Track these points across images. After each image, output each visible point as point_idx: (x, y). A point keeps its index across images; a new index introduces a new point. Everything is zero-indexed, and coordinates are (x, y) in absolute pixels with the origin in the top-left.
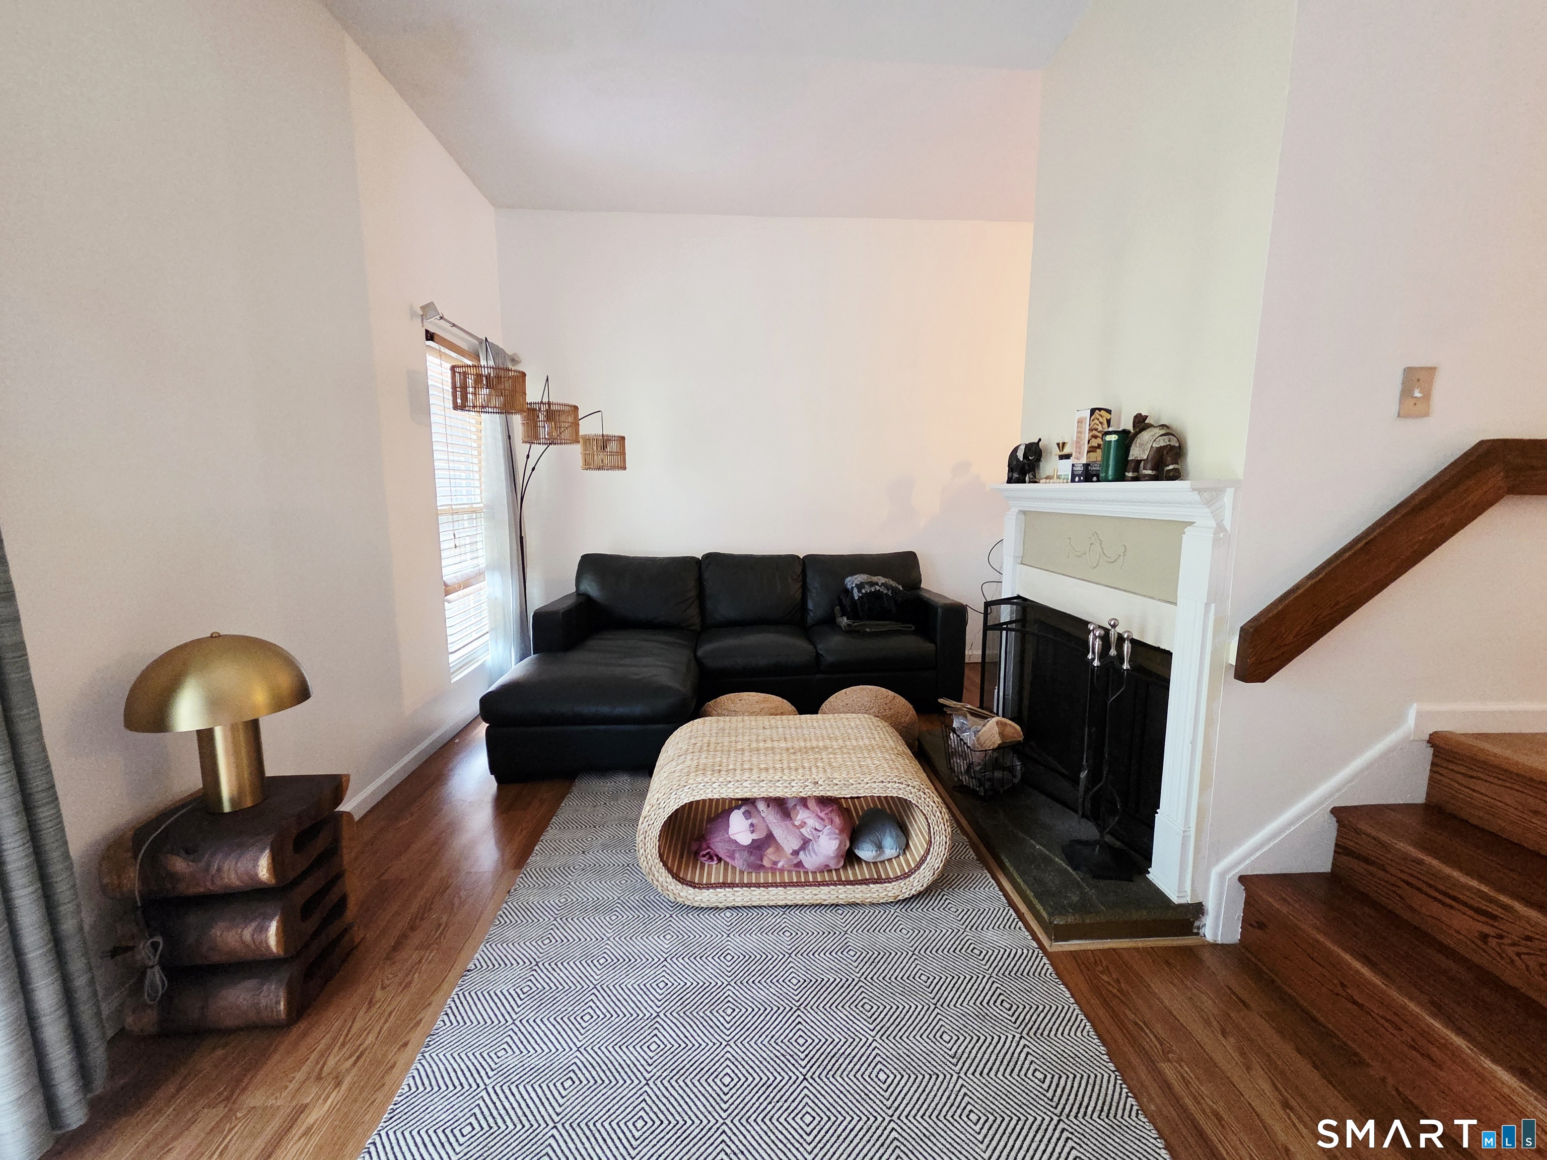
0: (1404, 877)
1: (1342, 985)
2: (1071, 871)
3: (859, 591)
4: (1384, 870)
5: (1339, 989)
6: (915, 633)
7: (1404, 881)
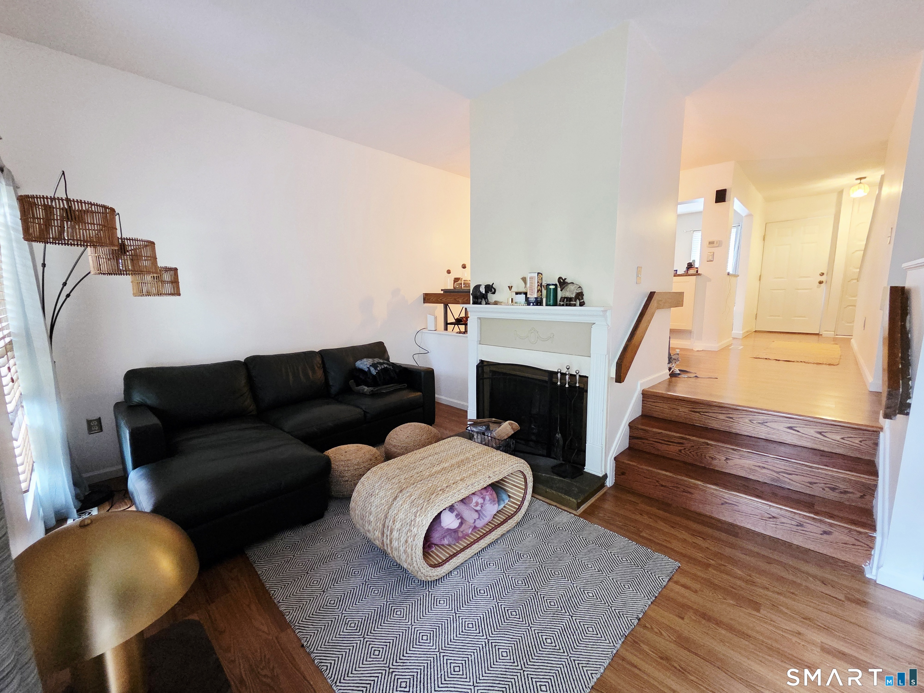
0: (654, 440)
1: (657, 481)
2: (563, 479)
3: (376, 369)
4: (647, 440)
5: (657, 484)
6: (408, 388)
7: (654, 441)
